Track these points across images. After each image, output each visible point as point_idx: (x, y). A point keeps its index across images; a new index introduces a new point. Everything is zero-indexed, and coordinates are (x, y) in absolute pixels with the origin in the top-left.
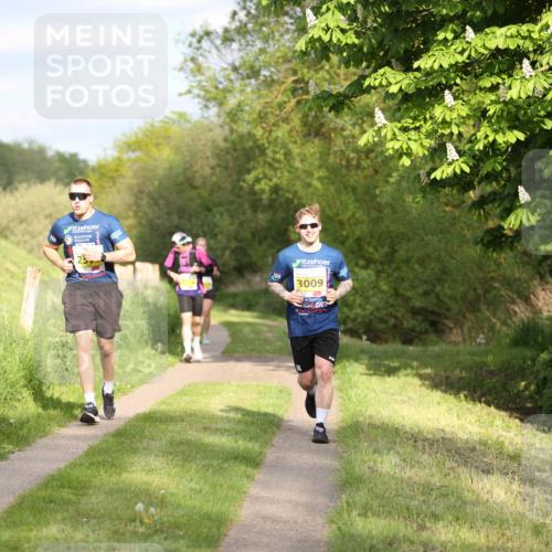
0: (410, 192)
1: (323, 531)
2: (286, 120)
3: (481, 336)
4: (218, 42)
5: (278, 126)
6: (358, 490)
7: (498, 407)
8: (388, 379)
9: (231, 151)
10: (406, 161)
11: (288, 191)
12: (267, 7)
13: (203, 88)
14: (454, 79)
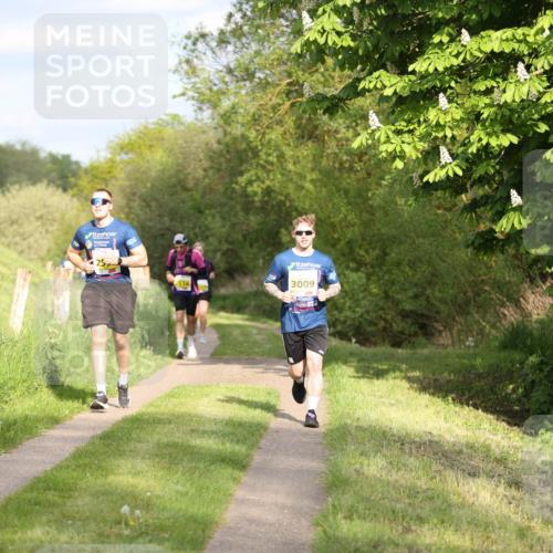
0: (402, 194)
1: (308, 534)
2: (280, 123)
3: (470, 339)
4: (214, 44)
5: (272, 128)
6: (343, 493)
7: (486, 410)
8: (376, 382)
9: (224, 152)
10: (399, 164)
11: (281, 194)
12: (263, 10)
13: (197, 91)
14: (449, 82)
